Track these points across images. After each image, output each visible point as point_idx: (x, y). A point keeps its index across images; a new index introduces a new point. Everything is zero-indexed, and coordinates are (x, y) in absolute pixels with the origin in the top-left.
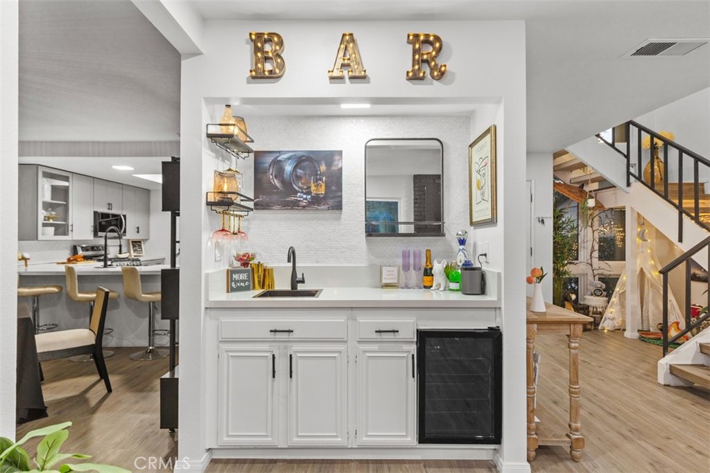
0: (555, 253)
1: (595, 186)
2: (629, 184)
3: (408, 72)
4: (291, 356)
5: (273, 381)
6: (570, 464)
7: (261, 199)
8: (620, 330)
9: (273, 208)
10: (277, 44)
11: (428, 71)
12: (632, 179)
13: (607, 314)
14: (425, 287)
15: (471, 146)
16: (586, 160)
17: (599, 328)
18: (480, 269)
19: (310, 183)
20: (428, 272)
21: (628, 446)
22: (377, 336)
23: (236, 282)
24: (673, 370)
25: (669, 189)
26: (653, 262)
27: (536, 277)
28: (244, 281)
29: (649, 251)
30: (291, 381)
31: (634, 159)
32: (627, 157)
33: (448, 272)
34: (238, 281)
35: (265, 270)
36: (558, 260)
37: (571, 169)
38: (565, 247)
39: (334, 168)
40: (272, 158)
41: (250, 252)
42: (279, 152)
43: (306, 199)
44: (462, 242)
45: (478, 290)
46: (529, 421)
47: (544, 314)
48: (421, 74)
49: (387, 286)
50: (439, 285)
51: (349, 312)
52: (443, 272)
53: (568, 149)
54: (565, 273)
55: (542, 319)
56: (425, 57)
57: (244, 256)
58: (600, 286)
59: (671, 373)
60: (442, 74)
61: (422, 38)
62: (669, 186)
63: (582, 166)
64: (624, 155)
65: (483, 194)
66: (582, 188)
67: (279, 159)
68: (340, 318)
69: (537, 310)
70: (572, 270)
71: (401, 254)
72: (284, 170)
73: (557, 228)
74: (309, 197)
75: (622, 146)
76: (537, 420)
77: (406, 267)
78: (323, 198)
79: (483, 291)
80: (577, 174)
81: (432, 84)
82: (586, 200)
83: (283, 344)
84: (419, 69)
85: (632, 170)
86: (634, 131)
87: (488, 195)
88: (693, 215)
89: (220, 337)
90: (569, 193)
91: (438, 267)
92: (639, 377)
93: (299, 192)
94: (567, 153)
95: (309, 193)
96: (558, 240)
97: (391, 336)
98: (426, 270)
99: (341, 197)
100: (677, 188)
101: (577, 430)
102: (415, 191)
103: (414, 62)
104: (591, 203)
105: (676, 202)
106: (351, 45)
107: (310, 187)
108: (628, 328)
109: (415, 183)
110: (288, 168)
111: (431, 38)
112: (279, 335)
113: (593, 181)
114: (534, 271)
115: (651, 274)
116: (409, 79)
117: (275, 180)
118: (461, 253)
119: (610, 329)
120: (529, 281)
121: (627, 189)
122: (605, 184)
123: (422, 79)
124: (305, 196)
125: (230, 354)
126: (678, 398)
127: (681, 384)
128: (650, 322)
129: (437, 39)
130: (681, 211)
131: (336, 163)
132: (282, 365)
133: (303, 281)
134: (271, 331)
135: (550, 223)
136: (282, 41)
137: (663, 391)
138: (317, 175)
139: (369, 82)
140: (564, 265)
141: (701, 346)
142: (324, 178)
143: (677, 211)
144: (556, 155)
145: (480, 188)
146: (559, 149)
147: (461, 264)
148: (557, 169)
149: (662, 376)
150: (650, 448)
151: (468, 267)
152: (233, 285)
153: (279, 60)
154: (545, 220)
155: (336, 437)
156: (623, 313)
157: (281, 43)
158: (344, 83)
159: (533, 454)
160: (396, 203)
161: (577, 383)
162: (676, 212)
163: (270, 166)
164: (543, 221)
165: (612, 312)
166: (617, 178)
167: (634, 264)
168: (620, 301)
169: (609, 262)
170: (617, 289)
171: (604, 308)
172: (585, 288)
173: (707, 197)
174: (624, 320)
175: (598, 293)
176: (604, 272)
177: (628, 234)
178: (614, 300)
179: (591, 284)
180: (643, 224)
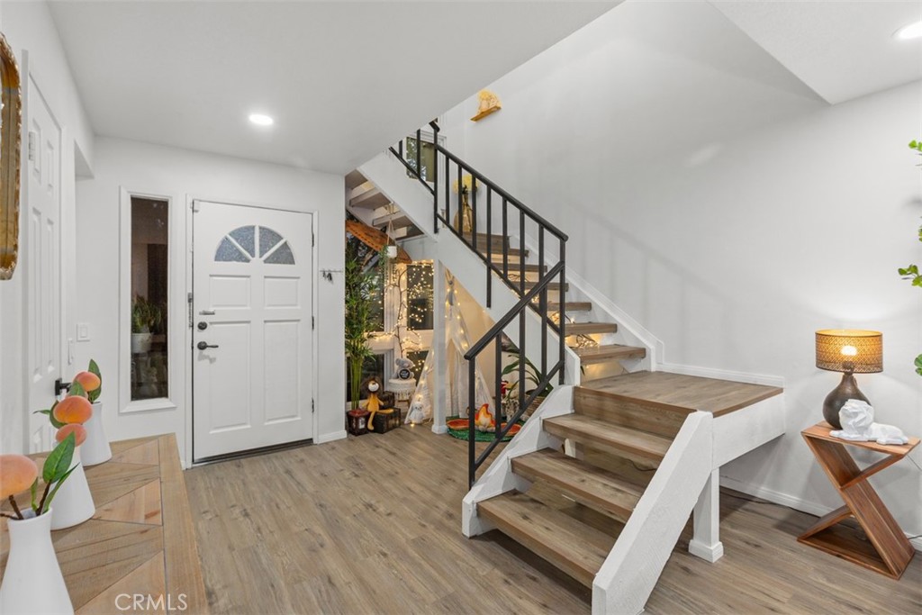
0: (348, 323)
2: (436, 231)
8: (426, 423)
12: (440, 223)
13: (415, 403)
17: (406, 422)
25: (478, 241)
26: (462, 331)
29: (459, 317)
32: (435, 193)
36: (353, 334)
37: (373, 204)
38: (363, 315)
53: (364, 170)
54: (364, 351)
58: (407, 365)
62: (478, 237)
63: (384, 201)
64: (431, 189)
66: (385, 232)
70: (378, 342)
73: (350, 287)
80: (380, 213)
82: (385, 248)
85: (440, 212)
88: (502, 272)
90: (365, 236)
94: (364, 180)
96: (352, 304)
100: (485, 241)
104: (392, 252)
105: (485, 255)
108: (436, 418)
113: (400, 224)
115: (460, 346)
119: (417, 421)
121: (435, 237)
122: (414, 231)
128: (460, 407)
130: (490, 267)
135: (340, 279)
140: (363, 340)
143: (486, 267)
148: (351, 203)
154: (333, 275)
164: (330, 277)
165: (419, 399)
166: (425, 223)
167: (443, 334)
168: (428, 382)
169: (419, 332)
170: (426, 368)
171: (411, 394)
172: (391, 368)
173: (514, 252)
174: (432, 408)
175: (406, 375)
176: (412, 346)
177: (435, 296)
178: (422, 382)
179: (399, 362)
180: (451, 283)
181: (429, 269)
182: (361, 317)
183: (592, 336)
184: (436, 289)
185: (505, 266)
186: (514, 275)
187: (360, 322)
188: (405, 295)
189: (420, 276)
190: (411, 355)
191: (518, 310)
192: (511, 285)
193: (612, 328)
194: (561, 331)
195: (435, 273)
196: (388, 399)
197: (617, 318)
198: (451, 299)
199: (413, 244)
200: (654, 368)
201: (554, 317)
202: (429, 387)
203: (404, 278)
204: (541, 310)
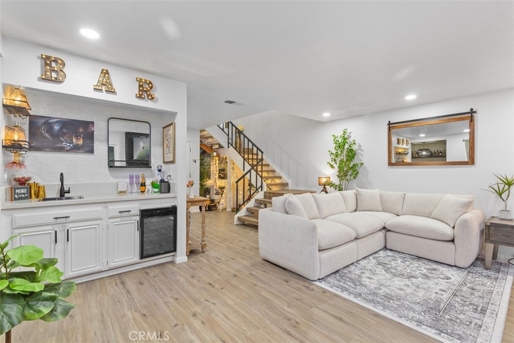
0: (200, 176)
1: (217, 146)
2: (228, 147)
3: (136, 95)
4: (68, 230)
5: (55, 245)
6: (202, 254)
7: (35, 144)
8: (224, 209)
9: (46, 150)
10: (61, 64)
11: (146, 95)
12: (230, 145)
13: (221, 203)
14: (141, 192)
15: (164, 128)
16: (213, 135)
17: (218, 208)
18: (168, 182)
19: (73, 137)
20: (143, 185)
21: (222, 245)
22: (120, 214)
23: (18, 194)
24: (239, 219)
25: (241, 150)
27: (191, 184)
28: (24, 194)
30: (67, 243)
31: (230, 137)
32: (228, 135)
33: (153, 185)
34: (20, 194)
35: (39, 187)
37: (208, 138)
39: (88, 130)
40: (44, 121)
41: (26, 176)
42: (50, 117)
43: (69, 146)
44: (160, 171)
45: (167, 191)
46: (187, 241)
47: (193, 199)
48: (143, 97)
49: (121, 192)
50: (148, 190)
51: (104, 204)
52: (150, 184)
53: (205, 129)
54: (205, 185)
55: (192, 200)
56: (145, 89)
57: (22, 178)
58: (218, 191)
59: (238, 220)
60: (153, 98)
61: (143, 81)
62: (241, 148)
63: (211, 137)
65: (169, 150)
66: (212, 147)
67: (49, 121)
68: (99, 208)
69: (190, 198)
70: (209, 183)
71: (129, 176)
72: (53, 128)
73: (201, 165)
74: (71, 145)
75: (226, 130)
76: (190, 242)
77: (131, 184)
78: (81, 146)
79: (169, 191)
80: (210, 140)
81: (147, 101)
82: (213, 153)
83: (62, 225)
84: (142, 94)
85: (230, 141)
86: (230, 125)
87: (171, 151)
88: (247, 161)
89: (14, 226)
90: (206, 149)
91: (148, 182)
92: (229, 224)
93: (64, 142)
94: (205, 131)
95: (72, 143)
96: (202, 170)
97: (127, 214)
98: (142, 184)
99: (93, 146)
100: (247, 150)
101: (204, 241)
102: (126, 141)
103: (140, 90)
104: (215, 154)
105: (243, 155)
106: (107, 75)
107: (72, 140)
108: (228, 207)
109: (126, 137)
110: (56, 128)
111: (148, 82)
112: (59, 220)
113: (216, 144)
114: (190, 182)
116: (137, 97)
117: (46, 134)
118: (159, 175)
119: (222, 209)
120: (188, 186)
121: (228, 149)
122: (221, 147)
123: (144, 98)
124: (68, 145)
125: (22, 235)
126: (239, 228)
127: (241, 223)
129: (150, 83)
130: (244, 159)
131: (90, 128)
132: (61, 236)
133: (68, 192)
134: (54, 218)
135: (198, 162)
136: (64, 64)
137: (236, 227)
138: (77, 133)
139: (116, 94)
140: (204, 182)
141: (247, 209)
142: (82, 136)
144: (201, 131)
145: (168, 147)
146: (203, 129)
147: (159, 180)
148: (201, 137)
149: (236, 221)
150: (228, 244)
151: (162, 181)
152: (16, 196)
153: (62, 73)
155: (96, 266)
156: (226, 202)
157: (64, 65)
158: (102, 92)
159: (188, 254)
160: (113, 147)
161: (204, 223)
162: (242, 159)
163: (42, 125)
164: (195, 161)
165: (222, 201)
166: (225, 144)
167: (231, 180)
168: (226, 196)
169: (222, 180)
170: (225, 191)
171: (220, 200)
172: (213, 192)
173: (255, 154)
174: (227, 205)
175: (218, 193)
176: (220, 184)
177: (228, 168)
178: (223, 196)
179: (215, 190)
180: (233, 164)
181: (226, 158)
182: (204, 174)
183: (275, 180)
184: (228, 165)
185: (248, 159)
186: (251, 162)
187: (204, 176)
188: (218, 167)
189: (223, 161)
190: (219, 188)
191: (250, 171)
192: (250, 165)
193: (280, 178)
194: (261, 177)
195: (228, 160)
196: (212, 201)
197: (282, 175)
198: (233, 169)
199: (221, 150)
200: (290, 188)
201: (260, 174)
202: (226, 197)
203: (217, 162)
204: (256, 171)
